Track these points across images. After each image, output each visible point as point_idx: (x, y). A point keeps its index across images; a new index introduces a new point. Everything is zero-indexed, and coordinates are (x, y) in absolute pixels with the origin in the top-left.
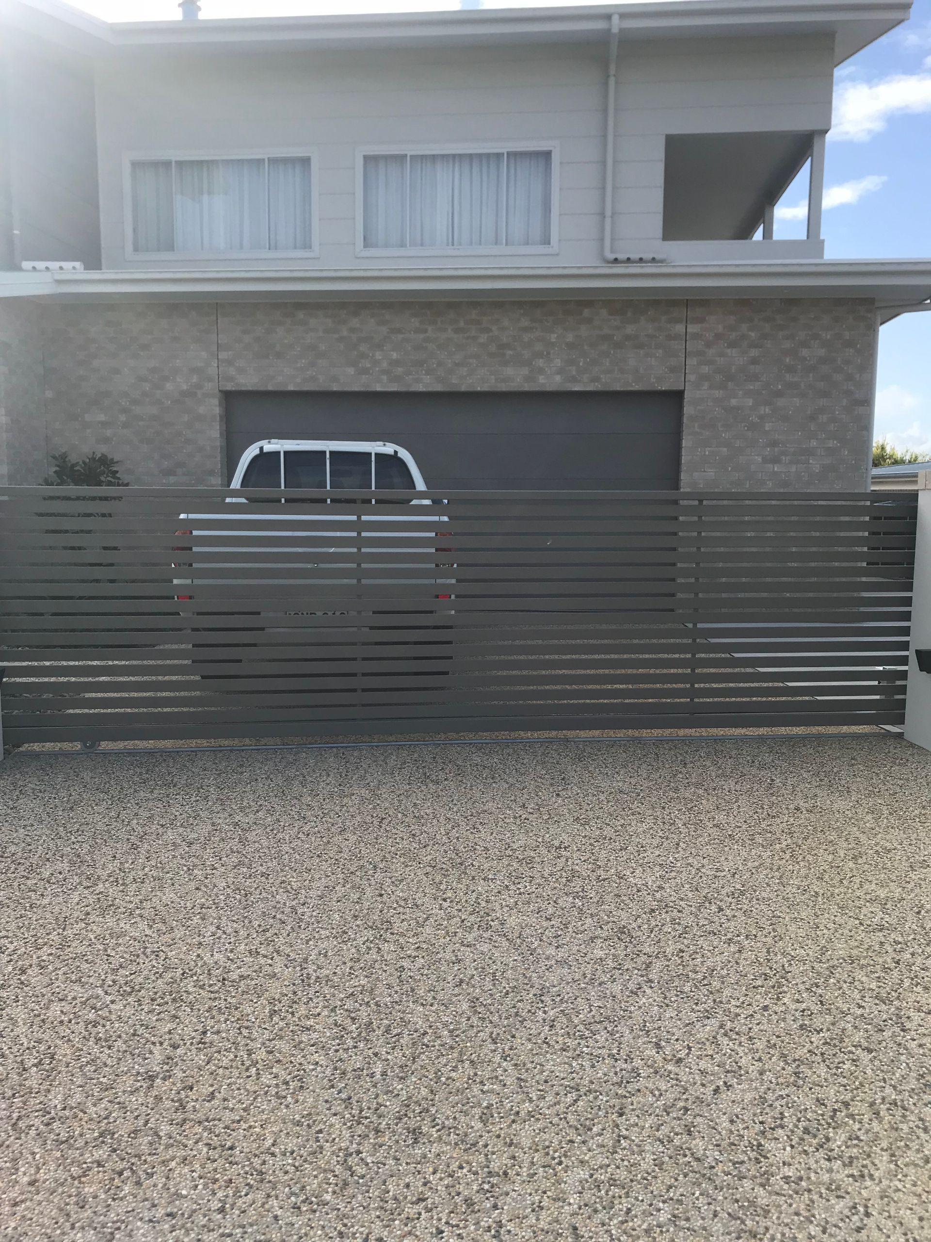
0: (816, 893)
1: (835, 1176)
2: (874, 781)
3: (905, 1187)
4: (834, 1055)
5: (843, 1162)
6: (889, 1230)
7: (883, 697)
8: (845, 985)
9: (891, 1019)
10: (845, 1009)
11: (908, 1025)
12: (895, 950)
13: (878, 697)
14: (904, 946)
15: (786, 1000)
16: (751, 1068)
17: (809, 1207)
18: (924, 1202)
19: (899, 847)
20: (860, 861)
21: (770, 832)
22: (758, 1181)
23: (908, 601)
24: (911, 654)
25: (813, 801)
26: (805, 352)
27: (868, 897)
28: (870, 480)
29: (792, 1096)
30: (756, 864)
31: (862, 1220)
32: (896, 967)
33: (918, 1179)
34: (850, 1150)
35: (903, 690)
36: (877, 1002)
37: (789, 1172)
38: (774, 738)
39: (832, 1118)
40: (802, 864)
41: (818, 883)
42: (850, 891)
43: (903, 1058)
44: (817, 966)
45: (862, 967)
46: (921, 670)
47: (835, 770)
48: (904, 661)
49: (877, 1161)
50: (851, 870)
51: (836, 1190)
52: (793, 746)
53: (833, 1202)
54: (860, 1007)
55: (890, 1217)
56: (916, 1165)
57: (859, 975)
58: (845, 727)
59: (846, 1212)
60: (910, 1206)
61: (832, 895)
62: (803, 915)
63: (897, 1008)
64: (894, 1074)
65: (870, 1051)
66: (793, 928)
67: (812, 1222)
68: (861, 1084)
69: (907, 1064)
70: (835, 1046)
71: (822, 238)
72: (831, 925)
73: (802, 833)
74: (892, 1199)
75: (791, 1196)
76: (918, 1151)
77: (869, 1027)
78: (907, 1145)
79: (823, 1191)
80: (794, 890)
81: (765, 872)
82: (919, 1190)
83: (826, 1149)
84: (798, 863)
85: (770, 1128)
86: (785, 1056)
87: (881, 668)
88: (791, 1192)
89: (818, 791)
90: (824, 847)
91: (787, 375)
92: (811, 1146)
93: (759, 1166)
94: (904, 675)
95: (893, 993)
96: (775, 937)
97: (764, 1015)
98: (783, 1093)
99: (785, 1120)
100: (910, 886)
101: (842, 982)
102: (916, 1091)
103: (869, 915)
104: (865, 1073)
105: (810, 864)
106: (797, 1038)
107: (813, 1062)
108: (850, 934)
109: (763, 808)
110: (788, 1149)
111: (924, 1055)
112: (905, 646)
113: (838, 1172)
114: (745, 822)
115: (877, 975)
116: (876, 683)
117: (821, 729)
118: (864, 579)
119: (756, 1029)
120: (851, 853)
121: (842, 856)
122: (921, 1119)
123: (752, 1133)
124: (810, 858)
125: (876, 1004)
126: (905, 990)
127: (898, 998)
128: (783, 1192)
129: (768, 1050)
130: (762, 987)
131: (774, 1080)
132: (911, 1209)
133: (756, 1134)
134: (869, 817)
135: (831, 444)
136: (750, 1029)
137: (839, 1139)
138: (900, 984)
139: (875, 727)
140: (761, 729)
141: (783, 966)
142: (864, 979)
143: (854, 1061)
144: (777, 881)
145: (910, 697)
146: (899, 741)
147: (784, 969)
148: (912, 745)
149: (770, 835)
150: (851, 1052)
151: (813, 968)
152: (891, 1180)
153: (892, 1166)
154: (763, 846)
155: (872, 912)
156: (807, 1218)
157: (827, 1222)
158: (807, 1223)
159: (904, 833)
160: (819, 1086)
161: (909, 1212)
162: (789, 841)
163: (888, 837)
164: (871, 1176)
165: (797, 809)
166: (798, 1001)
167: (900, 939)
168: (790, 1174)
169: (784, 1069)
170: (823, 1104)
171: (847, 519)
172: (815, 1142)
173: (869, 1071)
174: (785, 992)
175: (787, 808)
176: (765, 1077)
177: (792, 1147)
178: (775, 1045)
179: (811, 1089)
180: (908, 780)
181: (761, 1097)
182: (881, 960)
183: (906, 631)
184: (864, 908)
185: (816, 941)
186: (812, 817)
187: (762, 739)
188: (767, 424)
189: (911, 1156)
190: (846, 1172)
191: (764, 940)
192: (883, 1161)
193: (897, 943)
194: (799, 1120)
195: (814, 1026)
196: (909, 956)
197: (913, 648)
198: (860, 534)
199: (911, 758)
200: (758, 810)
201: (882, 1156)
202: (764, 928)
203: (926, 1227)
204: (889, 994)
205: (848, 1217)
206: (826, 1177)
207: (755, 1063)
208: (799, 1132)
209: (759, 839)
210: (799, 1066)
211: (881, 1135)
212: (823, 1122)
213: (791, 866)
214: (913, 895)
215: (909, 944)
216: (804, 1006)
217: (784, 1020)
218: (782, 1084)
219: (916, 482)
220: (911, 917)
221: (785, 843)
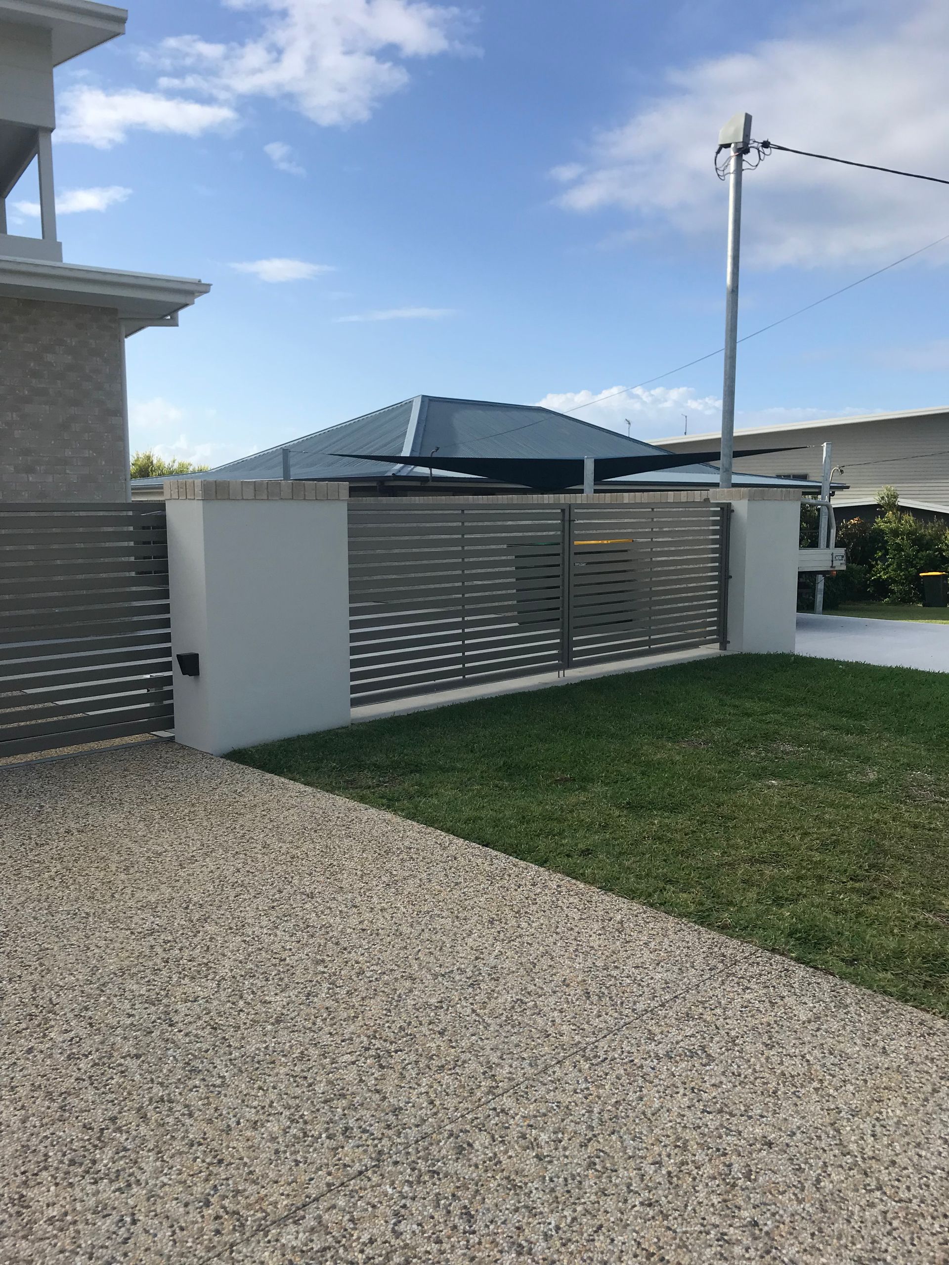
0: (87, 914)
1: (102, 1196)
2: (146, 789)
3: (170, 1179)
4: (102, 1074)
5: (110, 1179)
6: (156, 1229)
7: (153, 704)
8: (115, 1000)
9: (159, 1018)
10: (115, 1023)
11: (175, 1019)
12: (165, 950)
13: (148, 705)
14: (173, 944)
15: (52, 1035)
16: (13, 1119)
17: (74, 1240)
18: (189, 1187)
19: (169, 848)
20: (131, 871)
21: (38, 862)
22: (20, 1234)
23: (166, 609)
24: (173, 659)
25: (84, 821)
26: (50, 357)
27: (140, 904)
28: (130, 492)
29: (57, 1133)
30: (23, 899)
31: (129, 1230)
32: (165, 966)
33: (183, 1166)
34: (117, 1163)
35: (170, 695)
36: (147, 1005)
37: (54, 1212)
38: (42, 762)
39: (99, 1139)
40: (72, 887)
41: (89, 903)
42: (122, 903)
43: (170, 1052)
44: (86, 988)
45: (132, 976)
46: (184, 674)
47: (107, 784)
48: (168, 666)
49: (143, 1165)
50: (123, 882)
51: (102, 1210)
52: (64, 768)
53: (99, 1224)
54: (130, 1016)
55: (156, 1215)
56: (181, 1153)
57: (131, 985)
58: (117, 740)
59: (113, 1228)
60: (176, 1196)
61: (103, 912)
62: (73, 940)
63: (166, 1006)
64: (161, 1071)
65: (138, 1056)
66: (61, 956)
67: (77, 1253)
68: (130, 1094)
69: (174, 1057)
70: (104, 1064)
71: (58, 240)
72: (102, 943)
73: (73, 855)
74: (158, 1196)
75: (55, 1236)
76: (183, 1138)
77: (138, 1033)
78: (172, 1137)
79: (89, 1216)
80: (63, 917)
81: (31, 906)
82: (184, 1176)
83: (93, 1173)
84: (68, 887)
85: (34, 1175)
86: (51, 1093)
87: (148, 676)
88: (55, 1232)
89: (90, 809)
90: (96, 865)
91: (34, 381)
92: (76, 1176)
93: (21, 1218)
94: (169, 680)
95: (163, 993)
96: (43, 971)
97: (28, 1059)
98: (48, 1133)
99: (50, 1160)
100: (178, 884)
101: (112, 998)
102: (182, 1080)
103: (140, 922)
104: (133, 1081)
105: (81, 886)
106: (64, 1071)
107: (81, 1089)
108: (121, 946)
109: (31, 838)
110: (53, 1188)
111: (190, 1042)
112: (167, 652)
113: (105, 1191)
114: (10, 857)
115: (147, 980)
116: (145, 691)
117: (94, 745)
118: (134, 589)
119: (18, 1076)
120: (122, 865)
121: (114, 869)
122: (186, 1106)
123: (13, 1187)
124: (81, 879)
125: (146, 1008)
126: (173, 986)
127: (167, 996)
128: (47, 1235)
129: (32, 1094)
130: (27, 1029)
131: (38, 1124)
132: (177, 1199)
133: (18, 1187)
134: (142, 824)
135: (86, 453)
136: (12, 1078)
137: (105, 1157)
138: (168, 982)
139: (147, 735)
140: (29, 755)
141: (50, 999)
142: (135, 987)
143: (122, 1072)
144: (45, 912)
145: (176, 701)
146: (170, 744)
147: (51, 1003)
148: (183, 747)
149: (37, 865)
150: (121, 1065)
151: (83, 992)
152: (157, 1178)
153: (158, 1164)
154: (30, 878)
155: (143, 919)
156: (72, 1251)
157: (93, 1247)
158: (73, 1256)
159: (175, 834)
160: (86, 1111)
161: (175, 1202)
162: (59, 867)
163: (159, 841)
164: (138, 1182)
165: (68, 832)
166: (66, 1031)
167: (170, 938)
168: (55, 1213)
169: (49, 1108)
170: (90, 1128)
171: (110, 529)
172: (80, 1170)
173: (137, 1077)
174: (53, 1026)
175: (57, 833)
176: (28, 1124)
177: (57, 1184)
178: (40, 1086)
179: (77, 1118)
180: (178, 781)
181: (23, 1146)
182: (151, 963)
183: (167, 638)
184: (136, 917)
185: (85, 963)
186: (83, 837)
187: (30, 766)
188: (16, 432)
189: (177, 1145)
190: (113, 1188)
191: (30, 978)
192: (149, 1163)
193: (166, 942)
194: (64, 1155)
195: (83, 1052)
196: (177, 952)
197: (175, 653)
198: (125, 544)
199: (181, 760)
200: (25, 842)
201: (149, 1157)
202: (30, 966)
203: (191, 1211)
204: (158, 994)
205: (114, 1233)
206: (91, 1202)
207: (17, 1113)
208: (64, 1167)
209: (26, 872)
210: (65, 1098)
211: (147, 1137)
212: (90, 1147)
213: (60, 893)
214: (182, 892)
215: (177, 940)
216: (72, 1034)
217: (50, 1056)
218: (47, 1124)
219: (162, 493)
220: (180, 913)
221: (54, 870)
